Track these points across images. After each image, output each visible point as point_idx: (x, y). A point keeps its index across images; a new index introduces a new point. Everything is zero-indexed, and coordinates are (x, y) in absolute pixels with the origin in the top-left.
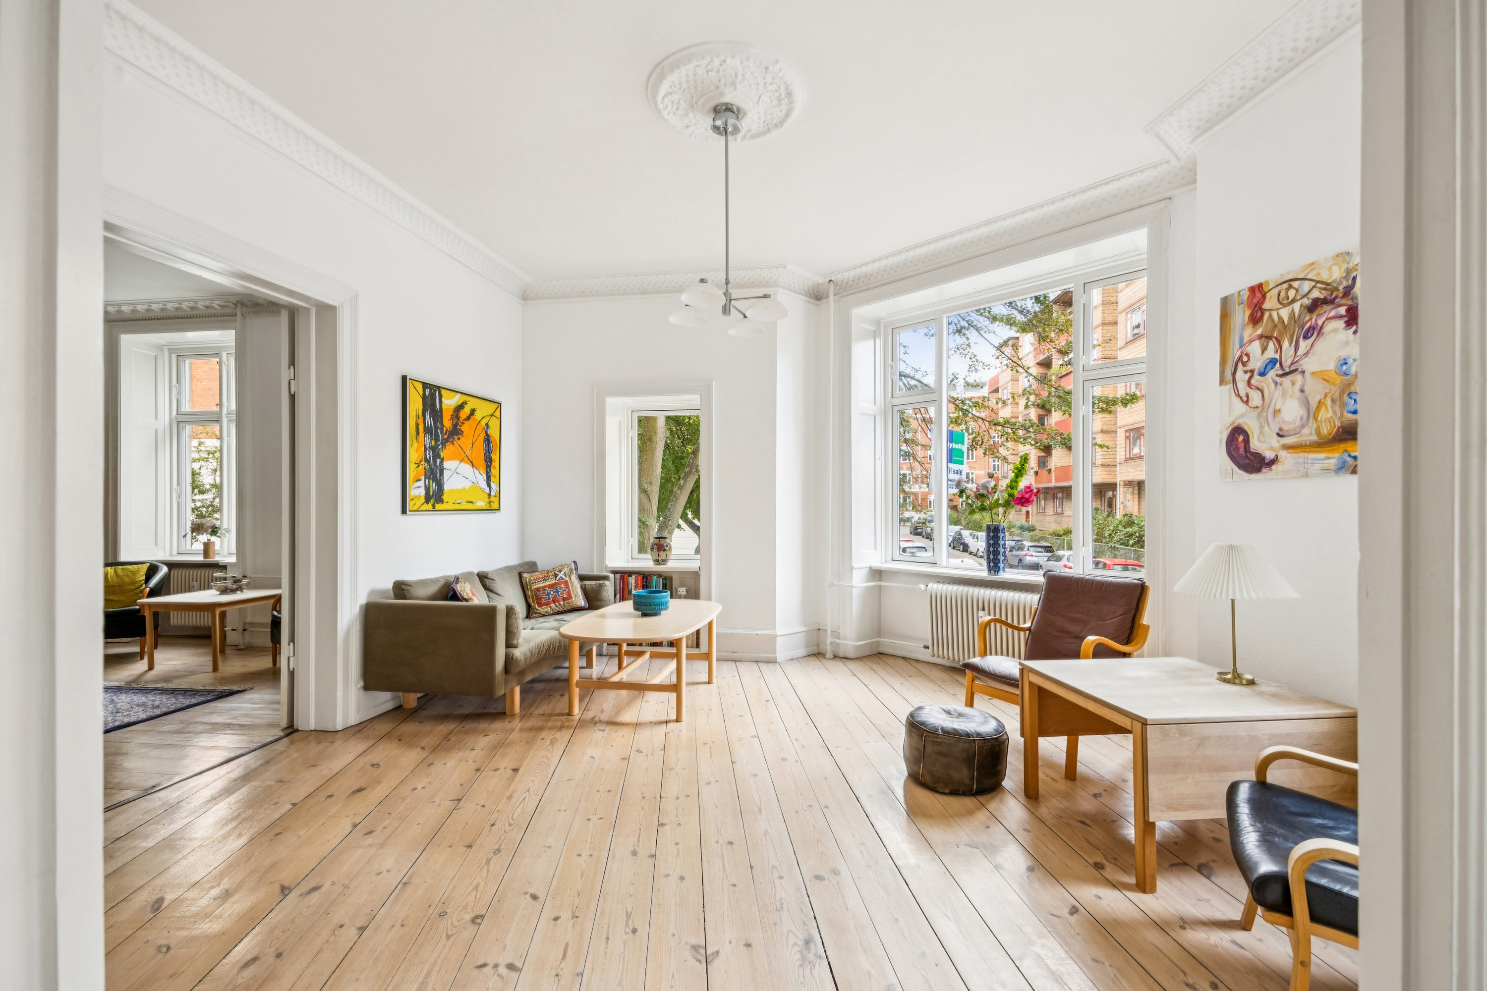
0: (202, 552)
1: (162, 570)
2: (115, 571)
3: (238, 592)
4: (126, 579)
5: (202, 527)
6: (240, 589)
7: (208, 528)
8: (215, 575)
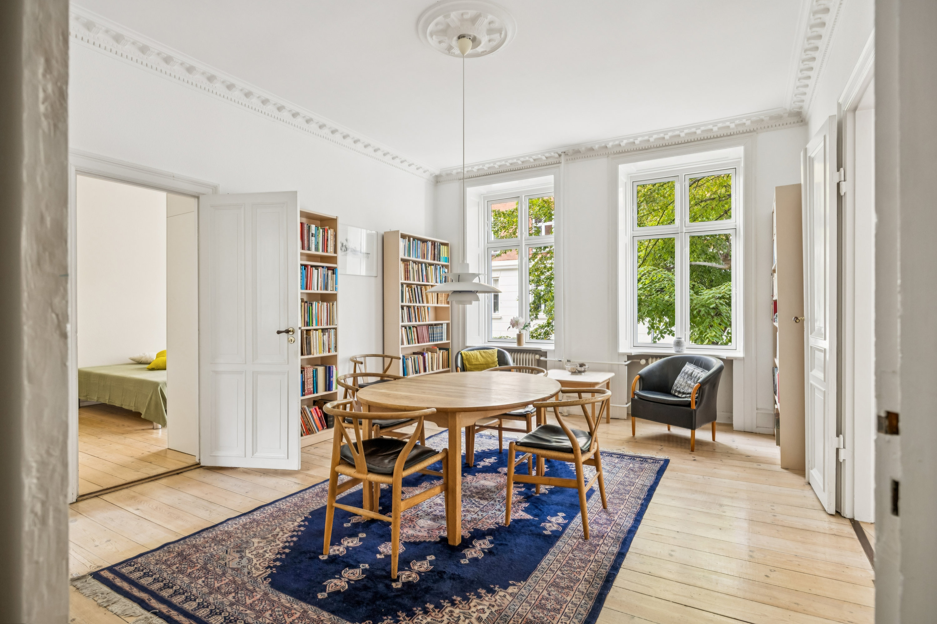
2: (480, 353)
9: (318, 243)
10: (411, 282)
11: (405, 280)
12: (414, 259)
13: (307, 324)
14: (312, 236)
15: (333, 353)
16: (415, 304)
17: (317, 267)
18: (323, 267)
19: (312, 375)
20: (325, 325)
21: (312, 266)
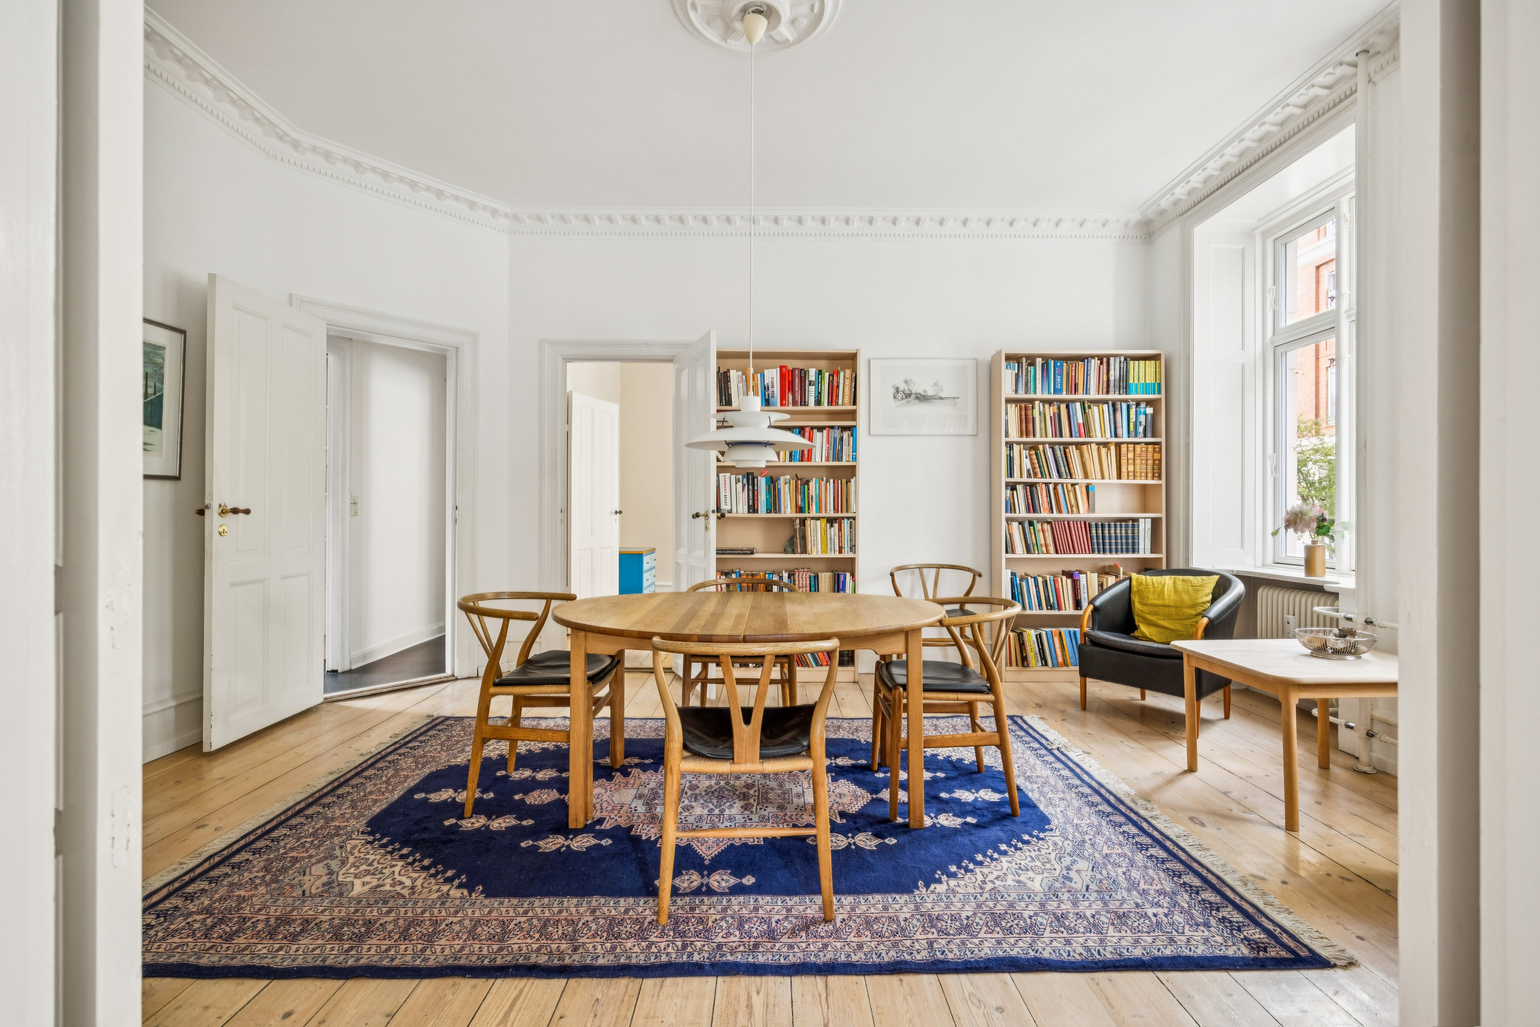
0: (1303, 563)
1: (1236, 586)
2: (1174, 583)
3: (1349, 658)
4: (1186, 597)
5: (1302, 519)
6: (1353, 651)
7: (1312, 520)
8: (1317, 609)
9: (820, 393)
10: (1038, 439)
11: (1022, 436)
12: (1046, 396)
13: (800, 510)
14: (810, 385)
15: (847, 554)
16: (1048, 480)
17: (821, 429)
18: (832, 427)
19: (808, 582)
20: (832, 512)
21: (812, 428)
